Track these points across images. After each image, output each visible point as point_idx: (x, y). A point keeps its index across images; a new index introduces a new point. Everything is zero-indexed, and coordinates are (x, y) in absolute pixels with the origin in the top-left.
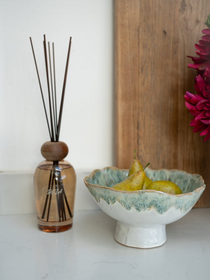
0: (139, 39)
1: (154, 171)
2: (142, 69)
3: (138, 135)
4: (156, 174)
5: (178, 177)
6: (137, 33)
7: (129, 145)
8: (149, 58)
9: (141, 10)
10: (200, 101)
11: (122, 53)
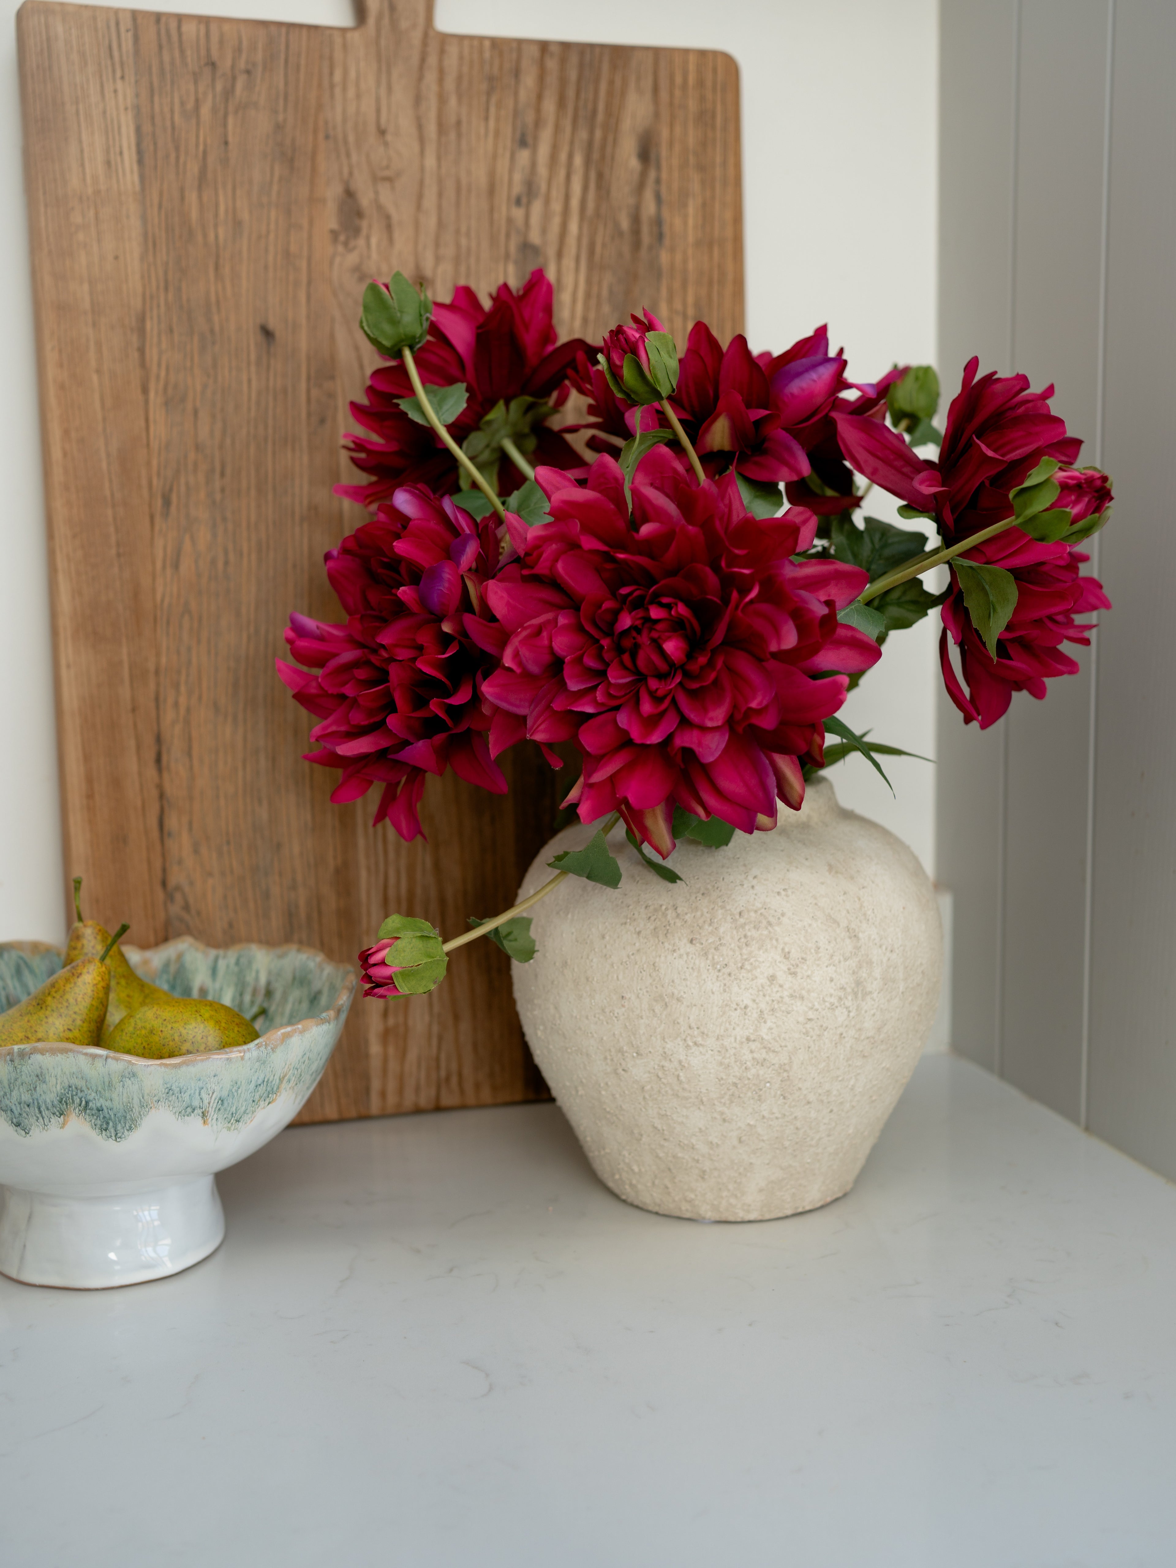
0: (143, 364)
1: (213, 952)
2: (167, 502)
3: (162, 796)
4: (222, 964)
5: (294, 978)
6: (134, 339)
7: (120, 839)
8: (198, 448)
9: (149, 242)
10: (336, 655)
11: (66, 432)
